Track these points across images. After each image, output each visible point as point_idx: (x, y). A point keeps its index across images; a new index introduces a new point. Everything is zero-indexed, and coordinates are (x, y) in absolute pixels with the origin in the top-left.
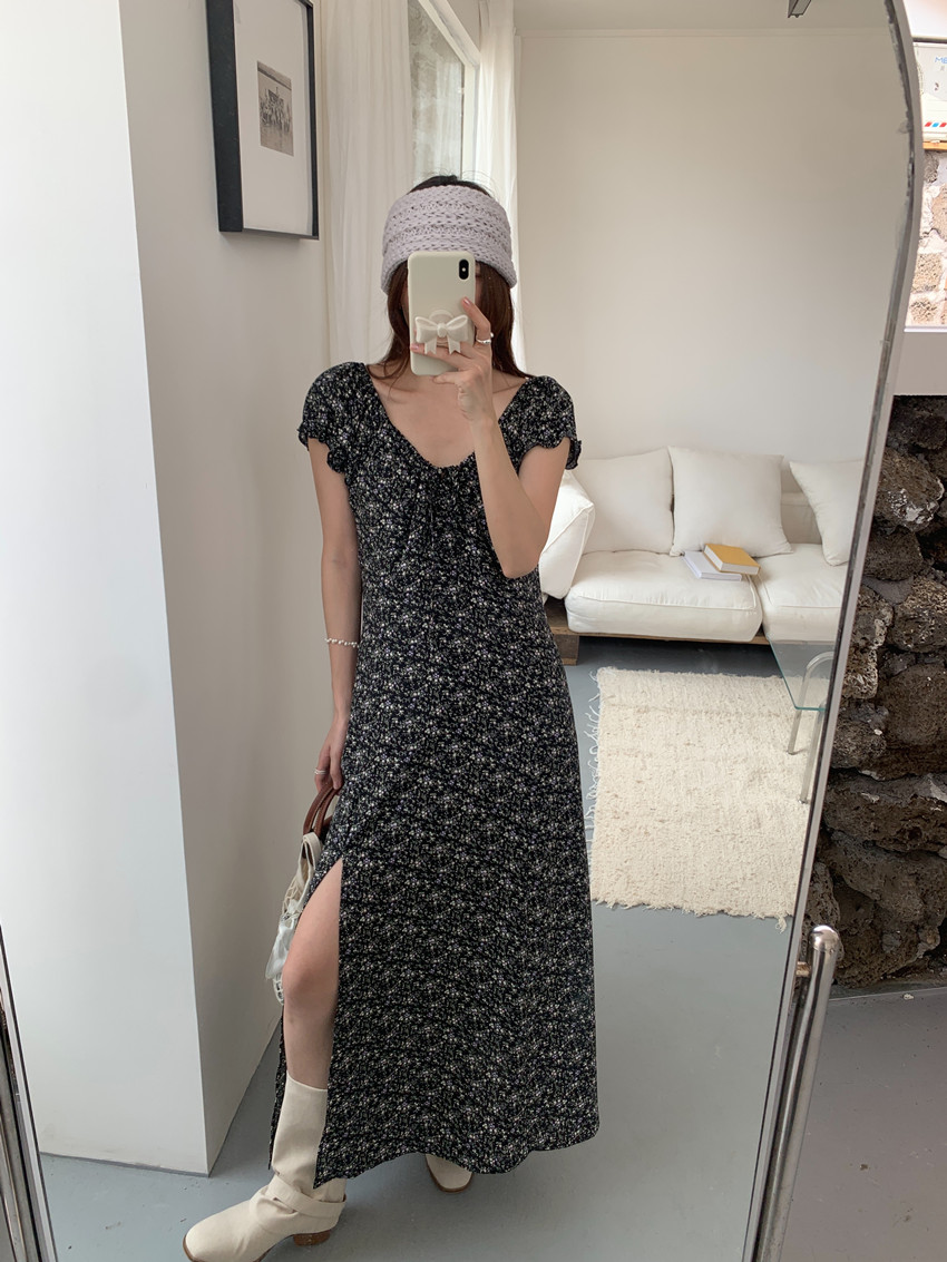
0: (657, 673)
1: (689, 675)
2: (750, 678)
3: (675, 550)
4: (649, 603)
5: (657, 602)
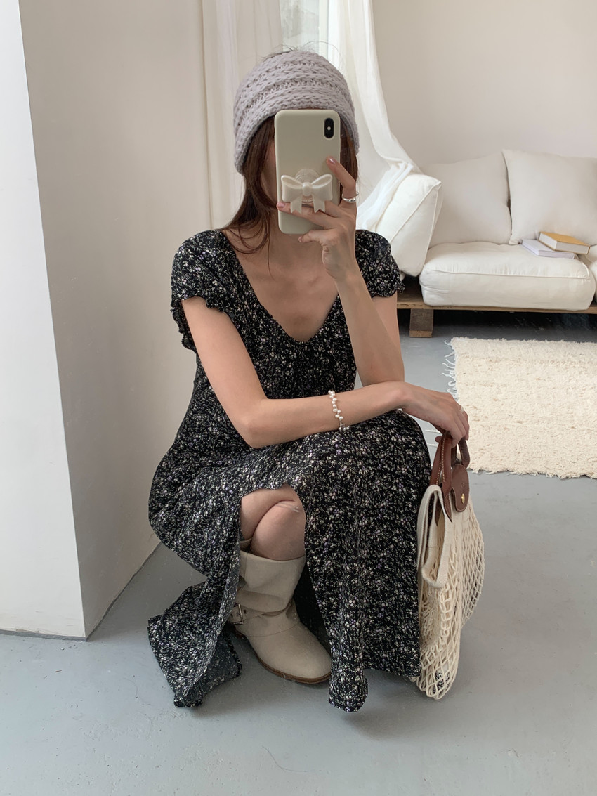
3: (514, 238)
4: (494, 273)
5: (502, 273)
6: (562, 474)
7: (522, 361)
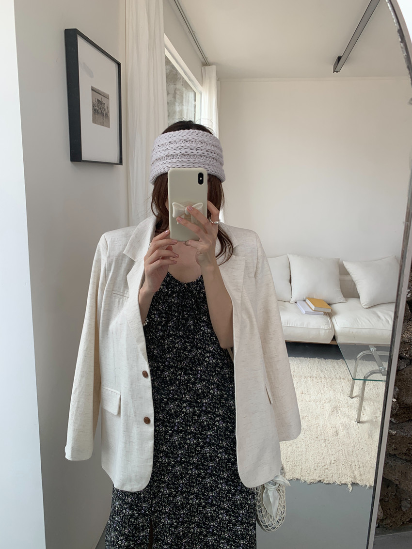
1: (302, 358)
2: (330, 360)
3: (293, 300)
5: (285, 324)
6: (309, 480)
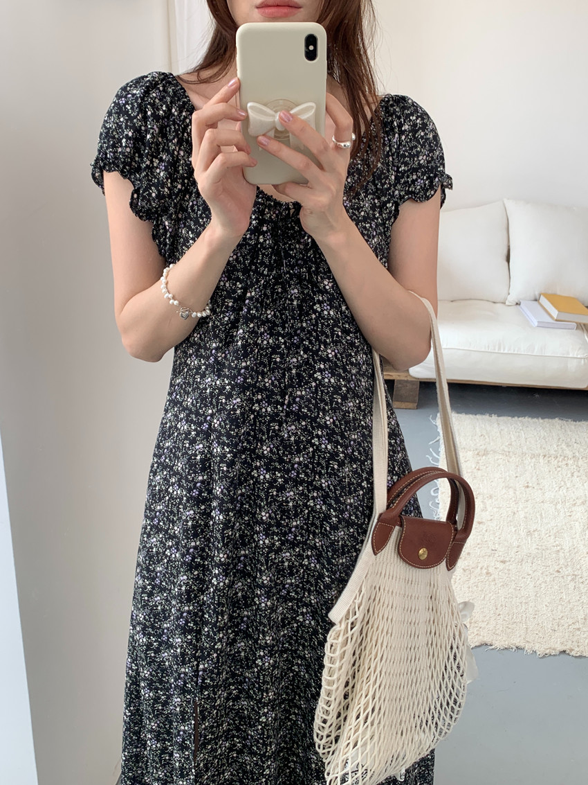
0: (494, 417)
1: (526, 420)
3: (512, 298)
4: (487, 350)
5: (495, 349)
6: (541, 649)
7: (511, 453)
